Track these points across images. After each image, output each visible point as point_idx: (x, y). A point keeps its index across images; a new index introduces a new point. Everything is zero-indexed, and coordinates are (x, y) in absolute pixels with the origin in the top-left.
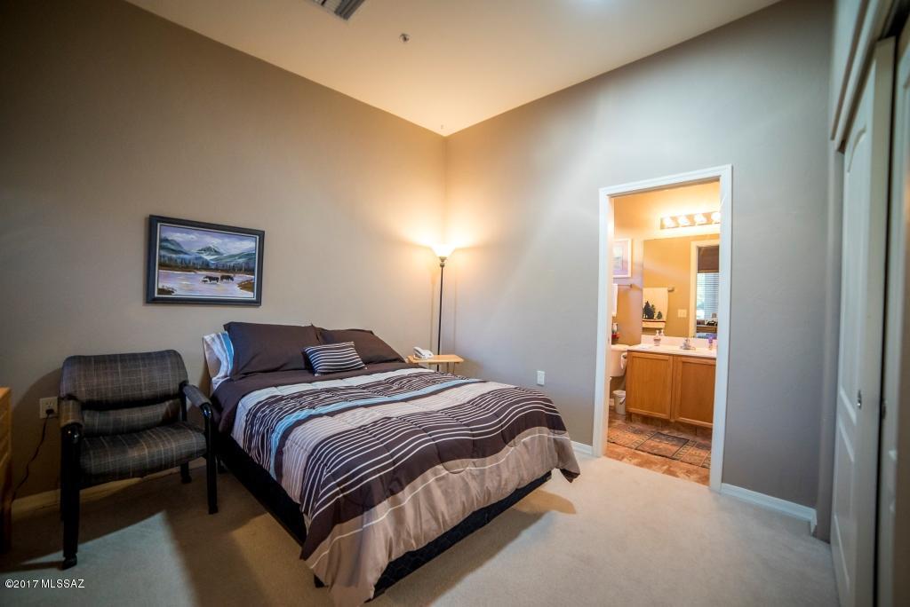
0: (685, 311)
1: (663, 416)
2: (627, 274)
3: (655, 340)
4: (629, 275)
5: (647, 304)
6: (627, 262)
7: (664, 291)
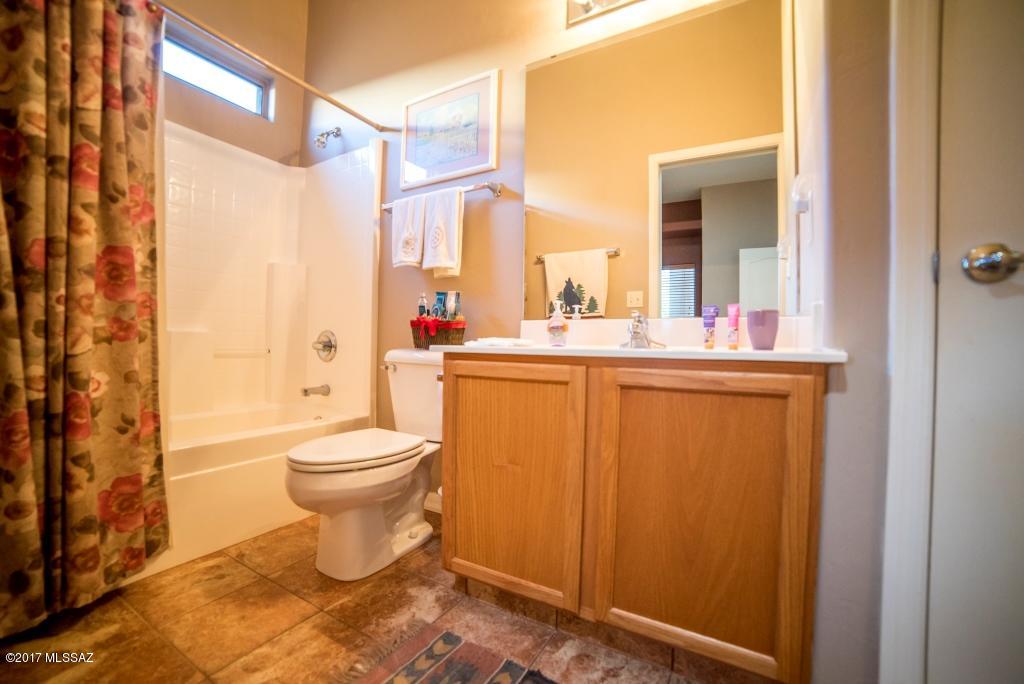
0: (640, 294)
1: (555, 595)
2: (487, 162)
3: (552, 329)
4: (492, 162)
5: (569, 283)
6: (486, 131)
7: (600, 255)
